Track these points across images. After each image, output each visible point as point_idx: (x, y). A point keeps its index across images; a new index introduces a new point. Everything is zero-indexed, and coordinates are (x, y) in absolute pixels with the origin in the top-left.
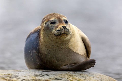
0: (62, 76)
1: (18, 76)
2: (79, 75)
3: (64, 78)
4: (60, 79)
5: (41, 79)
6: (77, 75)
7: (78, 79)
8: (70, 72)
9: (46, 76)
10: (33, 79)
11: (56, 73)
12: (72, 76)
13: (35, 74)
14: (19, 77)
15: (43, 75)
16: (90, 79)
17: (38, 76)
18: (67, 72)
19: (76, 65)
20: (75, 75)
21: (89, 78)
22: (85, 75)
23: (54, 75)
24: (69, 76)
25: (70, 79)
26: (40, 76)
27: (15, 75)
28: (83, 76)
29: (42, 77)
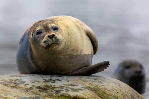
0: (76, 82)
1: (24, 82)
2: (94, 80)
3: (80, 84)
5: (53, 85)
6: (91, 80)
7: (95, 85)
8: (81, 77)
9: (58, 82)
10: (44, 85)
11: (66, 77)
12: (87, 81)
13: (43, 80)
14: (26, 83)
15: (55, 81)
16: (108, 85)
17: (48, 81)
18: (79, 77)
19: (88, 68)
20: (89, 80)
21: (107, 84)
22: (101, 80)
24: (83, 81)
25: (87, 85)
26: (51, 81)
27: (19, 81)
28: (99, 81)
29: (54, 83)
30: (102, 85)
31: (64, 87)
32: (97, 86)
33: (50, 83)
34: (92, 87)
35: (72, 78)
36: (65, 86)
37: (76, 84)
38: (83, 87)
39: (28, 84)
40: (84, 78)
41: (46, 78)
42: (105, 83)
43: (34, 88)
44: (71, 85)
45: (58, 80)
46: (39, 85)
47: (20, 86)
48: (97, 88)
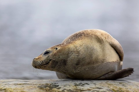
0: (103, 85)
1: (58, 86)
2: (119, 84)
3: (105, 87)
4: (102, 88)
5: (82, 88)
6: (116, 83)
7: (119, 88)
8: (108, 81)
9: (86, 85)
10: (74, 88)
11: (95, 82)
12: (112, 85)
13: (74, 84)
15: (84, 85)
16: (131, 88)
17: (78, 85)
18: (106, 81)
19: (113, 73)
20: (114, 83)
21: (129, 87)
22: (124, 84)
23: (94, 84)
24: (109, 85)
25: (112, 88)
26: (81, 85)
27: (54, 85)
28: (123, 84)
29: (83, 86)
30: (125, 88)
31: (91, 90)
32: (120, 89)
33: (80, 86)
34: (116, 90)
35: (100, 82)
36: (93, 89)
37: (102, 87)
38: (107, 90)
39: (61, 88)
40: (110, 82)
41: (76, 83)
42: (128, 86)
43: (65, 91)
44: (98, 88)
45: (87, 84)
46: (70, 88)
47: (54, 90)
48: (120, 90)
